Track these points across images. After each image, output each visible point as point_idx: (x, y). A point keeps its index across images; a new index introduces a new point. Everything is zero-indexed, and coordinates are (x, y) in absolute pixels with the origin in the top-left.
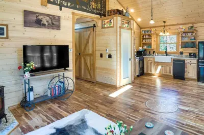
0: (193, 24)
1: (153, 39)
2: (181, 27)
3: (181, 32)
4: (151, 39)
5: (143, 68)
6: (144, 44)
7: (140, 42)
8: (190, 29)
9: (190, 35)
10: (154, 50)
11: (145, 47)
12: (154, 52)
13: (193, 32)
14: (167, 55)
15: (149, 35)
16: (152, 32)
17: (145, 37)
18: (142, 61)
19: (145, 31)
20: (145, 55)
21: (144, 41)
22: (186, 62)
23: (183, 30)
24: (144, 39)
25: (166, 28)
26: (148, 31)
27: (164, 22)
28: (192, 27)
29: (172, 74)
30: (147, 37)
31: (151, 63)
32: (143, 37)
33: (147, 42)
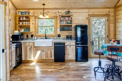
0: (68, 9)
1: (31, 22)
2: (60, 11)
3: (60, 16)
4: (29, 21)
5: (20, 56)
6: (21, 27)
7: (16, 24)
8: (67, 13)
9: (67, 19)
10: (32, 34)
11: (22, 31)
12: (32, 36)
13: (70, 17)
14: (46, 38)
15: (27, 17)
16: (31, 14)
17: (21, 19)
18: (19, 48)
19: (22, 13)
20: (22, 39)
21: (21, 23)
22: (66, 44)
23: (61, 14)
24: (20, 21)
25: (46, 11)
26: (26, 13)
27: (44, 5)
28: (69, 12)
29: (53, 58)
30: (24, 19)
31: (30, 49)
32: (20, 18)
33: (24, 24)
